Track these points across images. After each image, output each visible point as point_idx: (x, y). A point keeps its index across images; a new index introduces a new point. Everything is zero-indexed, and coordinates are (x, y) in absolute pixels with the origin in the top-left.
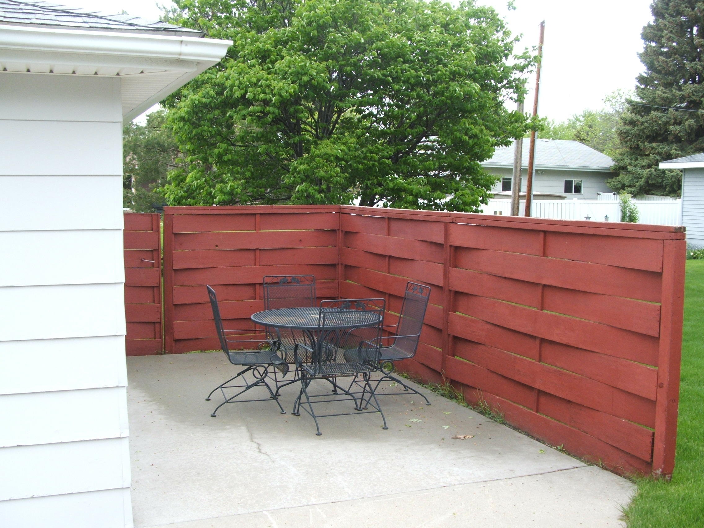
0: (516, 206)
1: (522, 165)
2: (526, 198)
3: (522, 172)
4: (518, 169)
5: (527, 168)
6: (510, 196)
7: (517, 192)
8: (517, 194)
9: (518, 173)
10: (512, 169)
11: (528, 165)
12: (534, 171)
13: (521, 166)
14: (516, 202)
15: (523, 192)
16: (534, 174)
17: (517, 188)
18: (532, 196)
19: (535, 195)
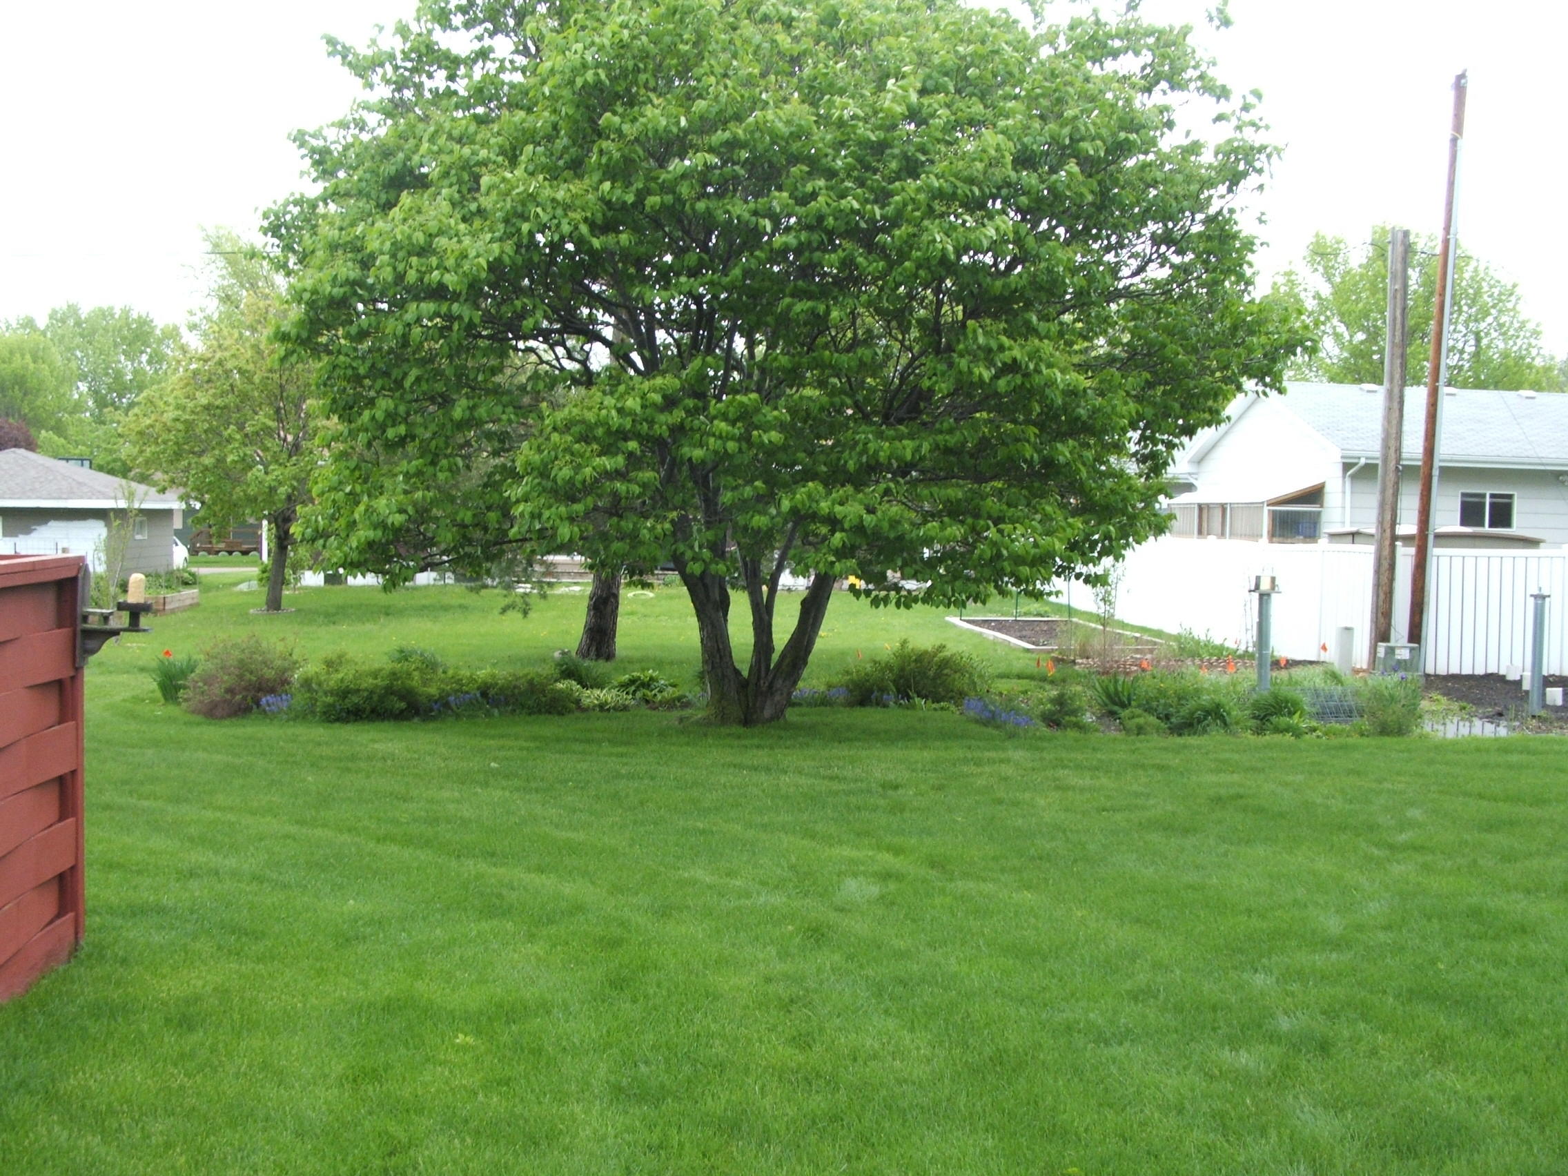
0: (1386, 564)
1: (1404, 455)
2: (1416, 542)
3: (1404, 472)
4: (1392, 464)
5: (1420, 463)
6: (1372, 536)
7: (1387, 526)
8: (1388, 531)
9: (1391, 476)
10: (1376, 465)
11: (1421, 456)
12: (1436, 472)
13: (1399, 459)
14: (1386, 552)
15: (1407, 527)
16: (1435, 480)
17: (1388, 517)
18: (1431, 538)
19: (1438, 536)
